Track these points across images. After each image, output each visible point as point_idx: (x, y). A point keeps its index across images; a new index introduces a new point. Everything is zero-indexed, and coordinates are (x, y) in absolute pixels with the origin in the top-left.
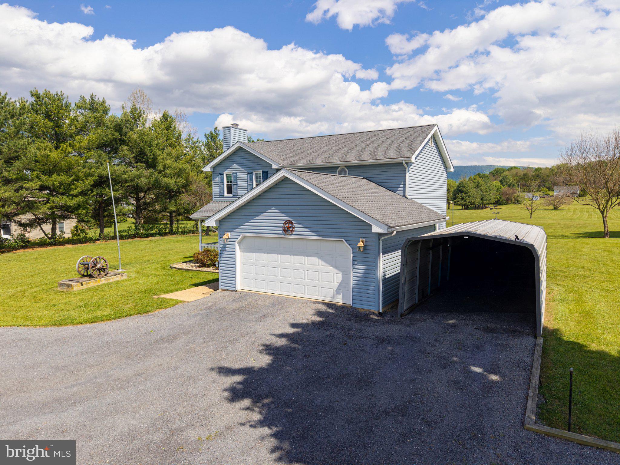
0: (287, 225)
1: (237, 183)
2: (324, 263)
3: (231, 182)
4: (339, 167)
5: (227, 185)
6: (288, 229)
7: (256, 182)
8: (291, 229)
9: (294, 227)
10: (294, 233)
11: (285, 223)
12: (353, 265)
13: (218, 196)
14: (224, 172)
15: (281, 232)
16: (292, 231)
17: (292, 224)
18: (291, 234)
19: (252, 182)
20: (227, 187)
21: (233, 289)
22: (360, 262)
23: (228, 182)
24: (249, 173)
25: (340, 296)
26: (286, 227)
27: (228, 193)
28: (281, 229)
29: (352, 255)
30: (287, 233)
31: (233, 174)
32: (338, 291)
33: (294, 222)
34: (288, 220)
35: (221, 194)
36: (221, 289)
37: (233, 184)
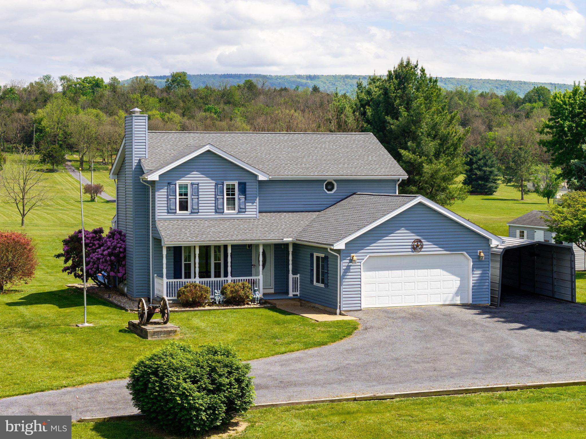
0: (416, 243)
1: (198, 196)
2: (445, 273)
3: (186, 195)
4: (326, 180)
5: (180, 198)
6: (416, 247)
7: (228, 195)
8: (420, 247)
9: (423, 245)
10: (423, 250)
11: (414, 242)
12: (473, 271)
13: (166, 214)
14: (177, 182)
15: (410, 250)
16: (422, 248)
17: (420, 241)
18: (421, 251)
19: (223, 195)
20: (180, 201)
21: (359, 308)
22: (478, 268)
23: (181, 195)
24: (216, 185)
25: (459, 298)
26: (416, 245)
27: (181, 209)
28: (410, 247)
29: (472, 264)
30: (416, 250)
31: (192, 184)
32: (457, 294)
33: (422, 240)
34: (417, 239)
35: (170, 211)
36: (344, 311)
37: (193, 197)
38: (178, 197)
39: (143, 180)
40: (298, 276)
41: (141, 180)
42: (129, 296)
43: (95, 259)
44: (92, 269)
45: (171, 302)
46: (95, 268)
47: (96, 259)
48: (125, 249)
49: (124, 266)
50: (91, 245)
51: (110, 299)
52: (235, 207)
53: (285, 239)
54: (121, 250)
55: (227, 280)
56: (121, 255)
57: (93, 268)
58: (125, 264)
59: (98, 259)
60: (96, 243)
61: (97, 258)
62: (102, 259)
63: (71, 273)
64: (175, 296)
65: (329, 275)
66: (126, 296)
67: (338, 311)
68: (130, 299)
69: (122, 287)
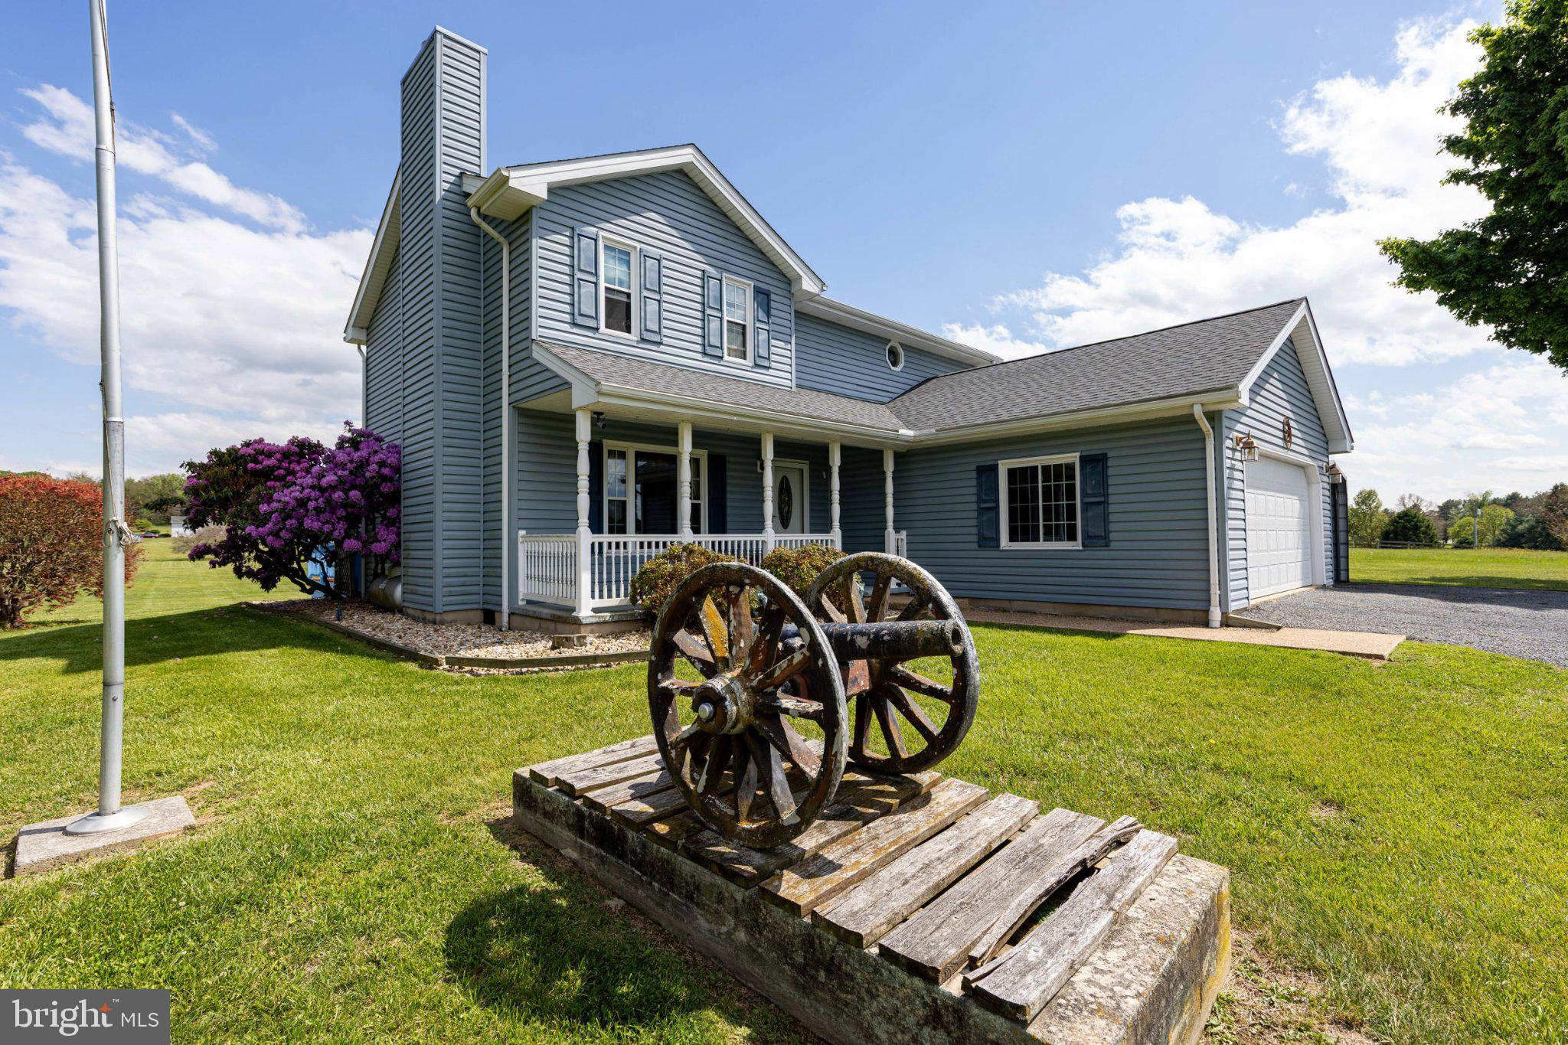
1: (660, 293)
3: (625, 283)
4: (890, 340)
5: (608, 289)
8: (1289, 437)
9: (1291, 433)
10: (1291, 446)
11: (1285, 422)
13: (567, 327)
14: (600, 233)
15: (1281, 443)
16: (1291, 440)
17: (1290, 425)
18: (1289, 450)
19: (721, 311)
20: (606, 298)
23: (610, 278)
24: (705, 276)
27: (611, 323)
28: (1281, 434)
30: (1287, 445)
31: (643, 255)
34: (1286, 416)
35: (579, 320)
36: (1238, 611)
37: (645, 293)
38: (602, 285)
39: (479, 213)
40: (904, 534)
41: (473, 213)
42: (410, 611)
43: (288, 503)
44: (276, 535)
45: (607, 616)
46: (291, 531)
47: (293, 503)
48: (397, 469)
49: (394, 523)
50: (282, 472)
51: (344, 623)
52: (745, 353)
53: (902, 431)
54: (386, 471)
55: (763, 542)
56: (385, 488)
57: (280, 530)
58: (398, 517)
59: (302, 503)
60: (298, 468)
61: (296, 500)
62: (316, 500)
63: (223, 563)
64: (618, 595)
65: (1112, 508)
66: (401, 612)
67: (1216, 615)
68: (415, 619)
69: (382, 586)
